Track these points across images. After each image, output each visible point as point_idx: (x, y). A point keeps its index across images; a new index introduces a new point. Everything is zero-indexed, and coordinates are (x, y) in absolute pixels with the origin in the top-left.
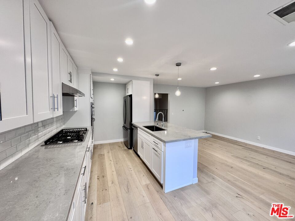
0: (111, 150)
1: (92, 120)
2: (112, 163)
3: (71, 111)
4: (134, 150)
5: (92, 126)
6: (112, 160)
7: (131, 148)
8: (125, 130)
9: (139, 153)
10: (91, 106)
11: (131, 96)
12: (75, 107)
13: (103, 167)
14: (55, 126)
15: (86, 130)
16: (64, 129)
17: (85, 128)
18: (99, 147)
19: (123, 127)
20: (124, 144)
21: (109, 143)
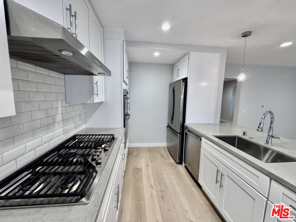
0: (152, 162)
1: (126, 116)
2: (155, 193)
3: (89, 102)
4: (186, 167)
5: (124, 127)
6: (154, 187)
7: (181, 163)
8: (170, 132)
9: (200, 181)
10: (124, 96)
11: (185, 80)
12: (95, 96)
13: (140, 202)
14: (62, 129)
15: (113, 138)
16: (78, 135)
17: (111, 135)
18: (135, 154)
19: (167, 127)
20: (167, 151)
21: (147, 147)
